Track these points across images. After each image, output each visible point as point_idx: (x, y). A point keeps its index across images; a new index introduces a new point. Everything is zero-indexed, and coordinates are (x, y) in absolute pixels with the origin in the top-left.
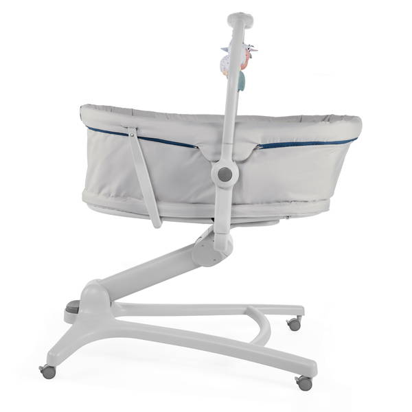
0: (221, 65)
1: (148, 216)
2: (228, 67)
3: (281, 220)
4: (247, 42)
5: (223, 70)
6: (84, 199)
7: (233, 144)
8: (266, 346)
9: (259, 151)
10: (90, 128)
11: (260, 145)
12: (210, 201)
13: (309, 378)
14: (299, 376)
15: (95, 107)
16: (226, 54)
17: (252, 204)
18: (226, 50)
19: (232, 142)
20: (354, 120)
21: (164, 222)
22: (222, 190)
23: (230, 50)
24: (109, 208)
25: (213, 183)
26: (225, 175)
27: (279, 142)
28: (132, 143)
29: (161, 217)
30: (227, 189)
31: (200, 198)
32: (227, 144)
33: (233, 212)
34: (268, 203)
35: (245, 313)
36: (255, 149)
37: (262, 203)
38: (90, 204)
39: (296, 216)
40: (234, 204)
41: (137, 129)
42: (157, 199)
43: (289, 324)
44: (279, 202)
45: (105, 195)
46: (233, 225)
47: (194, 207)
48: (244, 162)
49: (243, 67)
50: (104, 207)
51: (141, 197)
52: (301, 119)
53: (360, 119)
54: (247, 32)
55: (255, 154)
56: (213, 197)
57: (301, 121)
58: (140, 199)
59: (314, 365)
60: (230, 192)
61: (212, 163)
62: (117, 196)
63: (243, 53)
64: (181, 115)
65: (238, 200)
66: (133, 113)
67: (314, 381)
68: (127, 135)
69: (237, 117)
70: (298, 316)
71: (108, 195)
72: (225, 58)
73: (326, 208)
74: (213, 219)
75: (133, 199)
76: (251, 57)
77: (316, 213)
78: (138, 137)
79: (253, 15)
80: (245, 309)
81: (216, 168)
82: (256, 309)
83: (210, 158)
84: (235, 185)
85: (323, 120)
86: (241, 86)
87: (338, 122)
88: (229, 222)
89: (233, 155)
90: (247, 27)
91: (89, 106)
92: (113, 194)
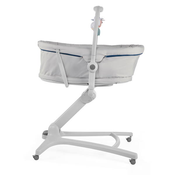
0: (91, 26)
1: (64, 83)
2: (94, 26)
3: (114, 84)
4: (101, 17)
5: (92, 28)
6: (40, 76)
7: (96, 55)
8: (118, 148)
9: (105, 58)
10: (42, 50)
11: (106, 56)
12: (87, 77)
13: (134, 160)
14: (131, 159)
15: (44, 42)
16: (93, 21)
17: (103, 78)
18: (93, 20)
19: (95, 55)
20: (141, 46)
21: (70, 85)
22: (91, 73)
23: (94, 20)
24: (49, 80)
25: (88, 71)
26: (93, 67)
27: (113, 55)
28: (57, 55)
29: (68, 83)
30: (93, 72)
31: (83, 76)
32: (94, 55)
33: (95, 81)
34: (109, 78)
35: (110, 135)
36: (104, 58)
37: (107, 78)
38: (42, 78)
39: (119, 83)
40: (96, 78)
41: (59, 50)
42: (67, 76)
43: (127, 139)
44: (113, 77)
45: (47, 75)
46: (96, 86)
47: (81, 79)
48: (100, 62)
49: (99, 27)
50: (47, 80)
51: (61, 76)
52: (121, 46)
53: (143, 46)
54: (101, 13)
55: (104, 59)
56: (88, 75)
57: (121, 47)
58: (60, 76)
59: (136, 155)
60: (95, 74)
61: (88, 63)
62: (52, 75)
63: (100, 21)
64: (75, 45)
65: (98, 77)
66: (58, 44)
67: (136, 161)
68: (56, 52)
69: (97, 45)
70: (130, 136)
71: (49, 75)
72: (93, 23)
73: (131, 80)
74: (88, 84)
75: (58, 76)
76: (102, 23)
77: (127, 82)
78: (60, 53)
79: (103, 7)
80: (110, 134)
81: (89, 64)
82: (114, 134)
83: (87, 61)
84: (96, 71)
85: (130, 47)
86: (99, 34)
87: (135, 47)
88: (94, 85)
89: (95, 60)
90: (101, 11)
91: (41, 41)
92: (50, 74)
